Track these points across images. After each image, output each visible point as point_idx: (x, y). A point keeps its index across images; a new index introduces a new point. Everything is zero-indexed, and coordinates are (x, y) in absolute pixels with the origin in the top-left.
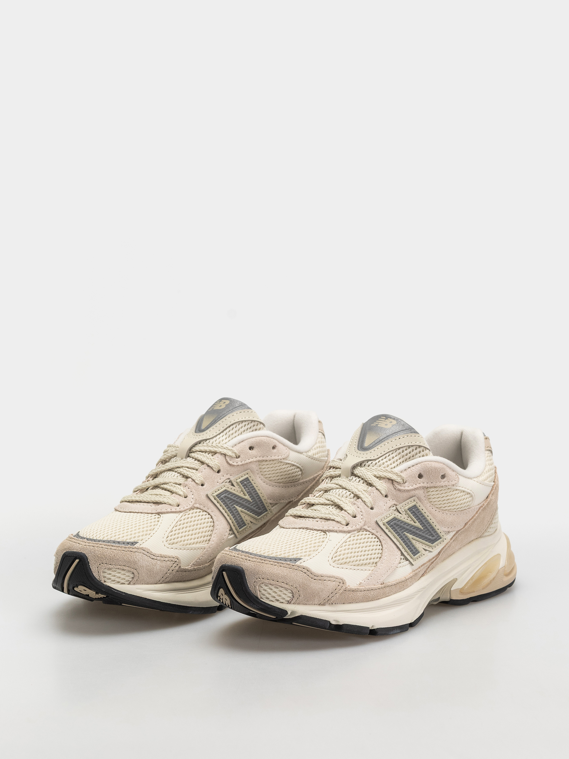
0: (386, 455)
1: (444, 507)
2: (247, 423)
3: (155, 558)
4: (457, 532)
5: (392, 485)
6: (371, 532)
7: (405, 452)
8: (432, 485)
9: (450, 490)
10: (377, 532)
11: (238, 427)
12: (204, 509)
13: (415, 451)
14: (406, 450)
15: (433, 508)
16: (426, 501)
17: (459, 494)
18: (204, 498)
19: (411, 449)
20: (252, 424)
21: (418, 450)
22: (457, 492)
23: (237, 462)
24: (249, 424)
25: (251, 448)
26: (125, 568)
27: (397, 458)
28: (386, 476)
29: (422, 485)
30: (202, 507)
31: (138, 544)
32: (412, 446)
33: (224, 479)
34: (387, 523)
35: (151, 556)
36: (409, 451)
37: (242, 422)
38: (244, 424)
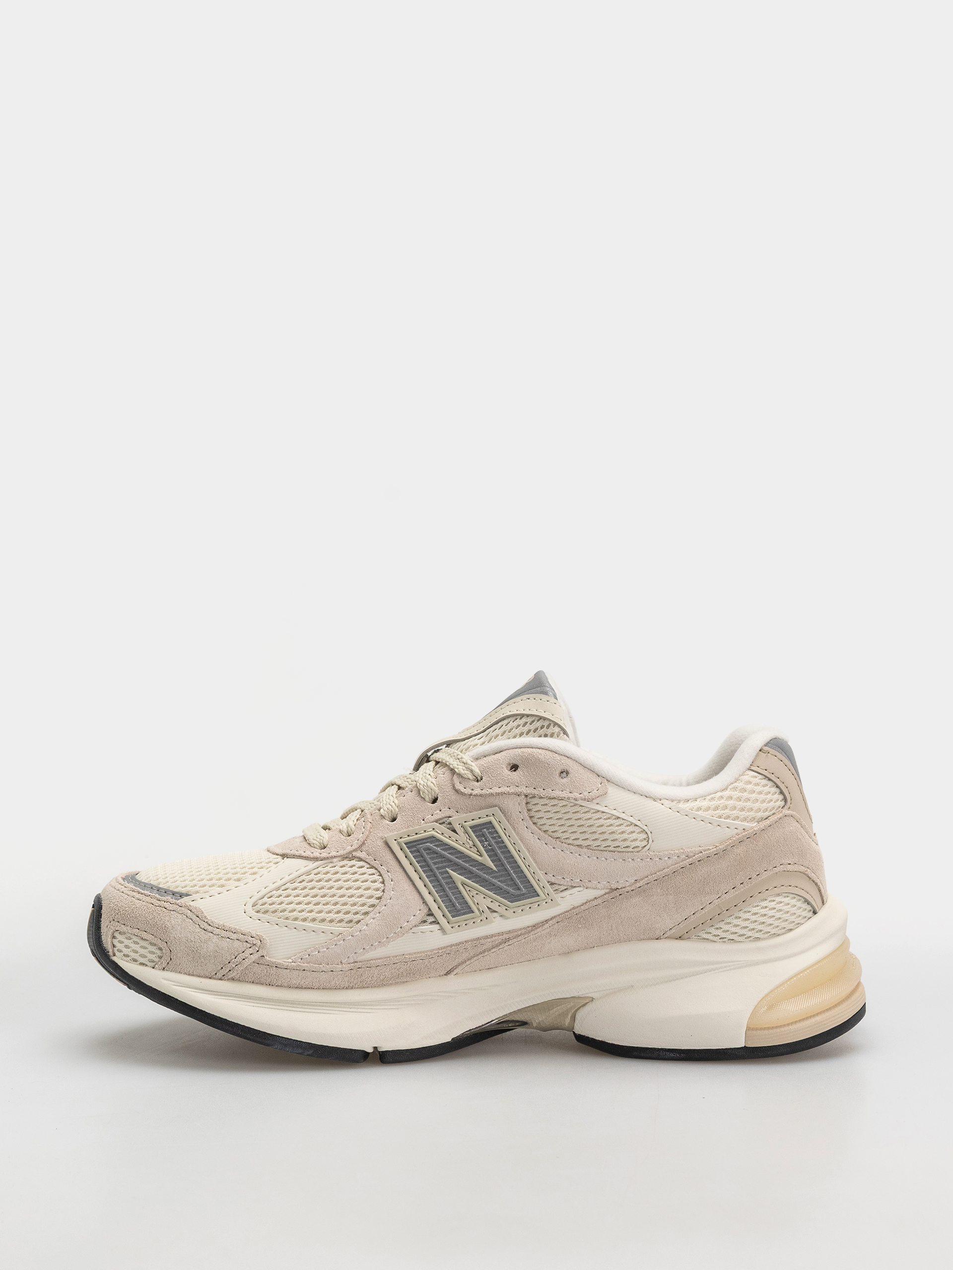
2: (529, 720)
3: (210, 928)
11: (511, 724)
12: (373, 863)
18: (380, 843)
20: (539, 724)
23: (472, 788)
24: (533, 722)
25: (514, 768)
26: (144, 935)
30: (370, 859)
31: (189, 898)
33: (438, 815)
35: (201, 923)
37: (522, 716)
38: (524, 720)
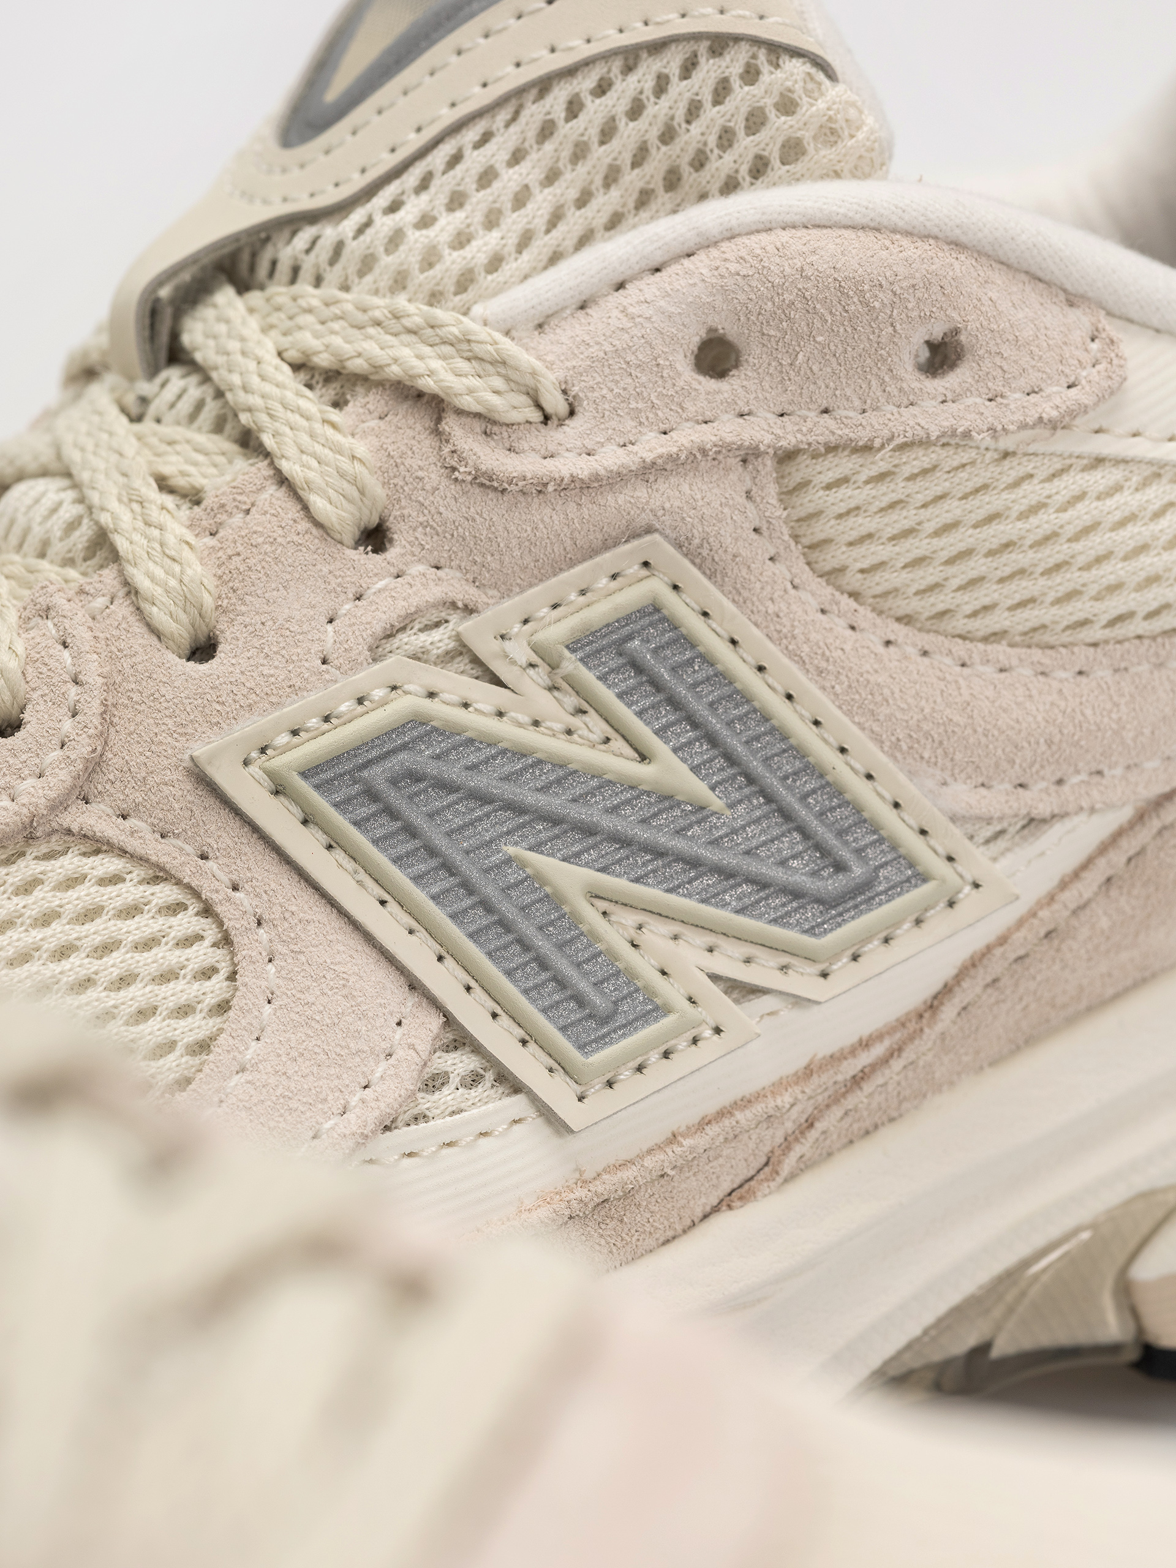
0: (429, 158)
1: (974, 614)
4: (1141, 817)
5: (428, 443)
6: (141, 860)
7: (595, 111)
8: (825, 430)
9: (1013, 470)
10: (204, 857)
13: (680, 91)
14: (602, 89)
15: (861, 623)
16: (779, 568)
17: (1127, 501)
19: (643, 78)
21: (709, 71)
22: (1100, 479)
27: (529, 171)
28: (378, 368)
29: (729, 430)
32: (657, 47)
34: (304, 775)
36: (630, 93)
